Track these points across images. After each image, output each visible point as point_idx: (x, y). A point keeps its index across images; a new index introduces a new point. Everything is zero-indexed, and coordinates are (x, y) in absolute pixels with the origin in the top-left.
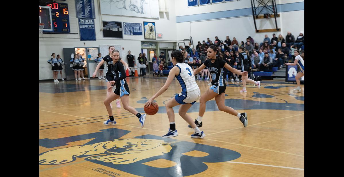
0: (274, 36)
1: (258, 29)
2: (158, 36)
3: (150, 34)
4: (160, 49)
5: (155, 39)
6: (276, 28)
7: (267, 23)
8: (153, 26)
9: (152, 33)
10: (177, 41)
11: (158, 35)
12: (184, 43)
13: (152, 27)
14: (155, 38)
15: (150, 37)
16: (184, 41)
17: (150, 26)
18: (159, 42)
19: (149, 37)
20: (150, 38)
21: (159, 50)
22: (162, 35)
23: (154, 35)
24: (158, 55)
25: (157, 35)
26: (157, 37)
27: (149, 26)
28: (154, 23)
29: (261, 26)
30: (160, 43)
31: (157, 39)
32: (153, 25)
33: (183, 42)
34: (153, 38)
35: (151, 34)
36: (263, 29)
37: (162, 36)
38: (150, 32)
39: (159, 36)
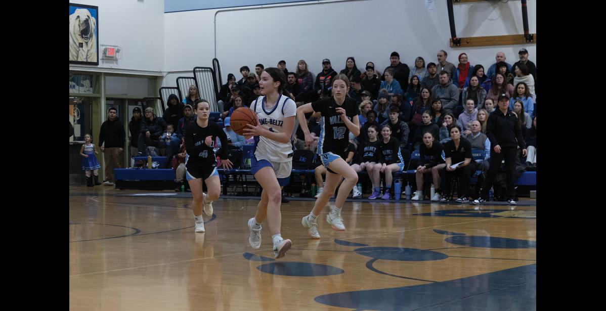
0: (521, 58)
1: (459, 35)
2: (105, 53)
3: (81, 45)
4: (108, 99)
5: (97, 64)
6: (522, 32)
7: (489, 17)
8: (92, 20)
9: (87, 43)
10: (164, 74)
11: (105, 50)
12: (195, 78)
13: (87, 22)
14: (95, 61)
15: (80, 55)
16: (194, 72)
17: (83, 18)
18: (106, 74)
19: (77, 57)
20: (79, 60)
21: (103, 102)
22: (118, 51)
23: (94, 50)
24: (101, 120)
25: (101, 49)
26: (101, 56)
27: (78, 17)
28: (96, 8)
29: (469, 27)
30: (107, 77)
31: (101, 65)
32: (92, 16)
33: (192, 75)
34: (89, 60)
35: (84, 45)
36: (477, 34)
37: (118, 56)
38: (81, 40)
39: (107, 55)
